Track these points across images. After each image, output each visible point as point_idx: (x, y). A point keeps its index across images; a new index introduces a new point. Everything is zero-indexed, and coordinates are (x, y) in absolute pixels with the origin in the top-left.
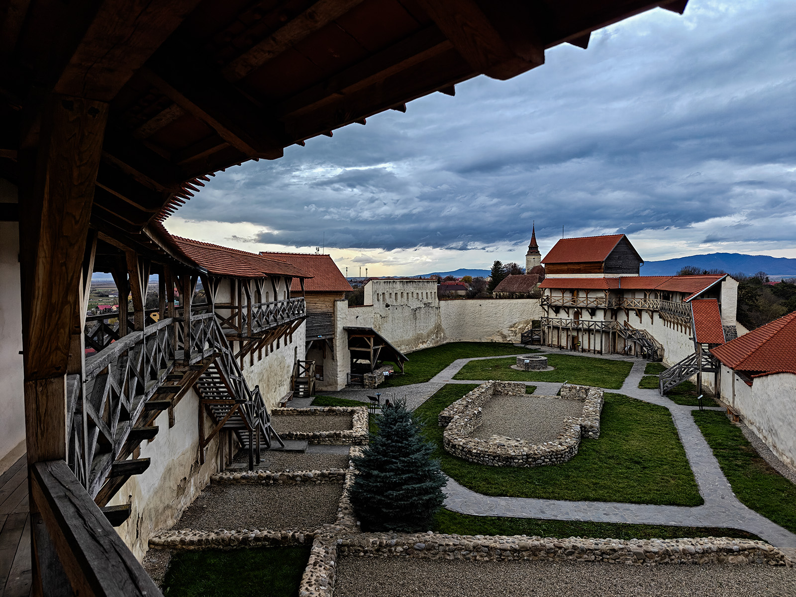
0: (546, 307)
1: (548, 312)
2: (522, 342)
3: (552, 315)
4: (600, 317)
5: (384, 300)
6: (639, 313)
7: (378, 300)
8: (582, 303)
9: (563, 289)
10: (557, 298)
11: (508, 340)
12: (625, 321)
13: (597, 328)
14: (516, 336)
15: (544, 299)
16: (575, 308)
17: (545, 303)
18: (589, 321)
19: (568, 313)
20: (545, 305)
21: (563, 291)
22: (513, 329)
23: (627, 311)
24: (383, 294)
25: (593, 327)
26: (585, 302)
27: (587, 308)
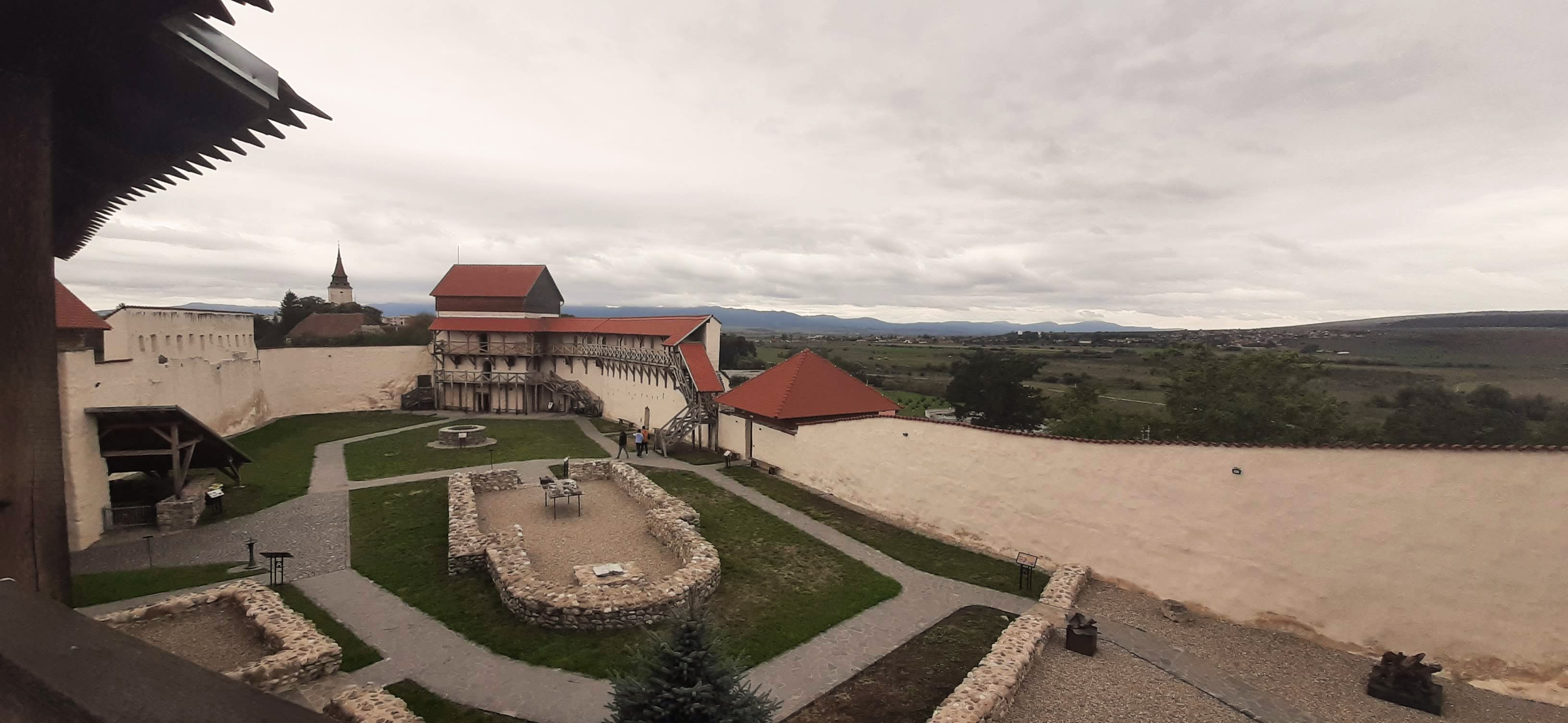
0: (440, 356)
1: (443, 364)
2: (403, 407)
3: (450, 367)
4: (521, 368)
5: (154, 347)
6: (569, 361)
7: (143, 350)
8: (497, 350)
9: (468, 332)
10: (458, 344)
11: (380, 405)
12: (551, 372)
13: (520, 381)
14: (392, 399)
15: (437, 345)
16: (486, 356)
17: (439, 351)
18: (508, 374)
19: (474, 364)
20: (439, 353)
21: (468, 333)
22: (387, 389)
23: (554, 359)
24: (153, 336)
25: (513, 381)
26: (502, 348)
27: (503, 357)
